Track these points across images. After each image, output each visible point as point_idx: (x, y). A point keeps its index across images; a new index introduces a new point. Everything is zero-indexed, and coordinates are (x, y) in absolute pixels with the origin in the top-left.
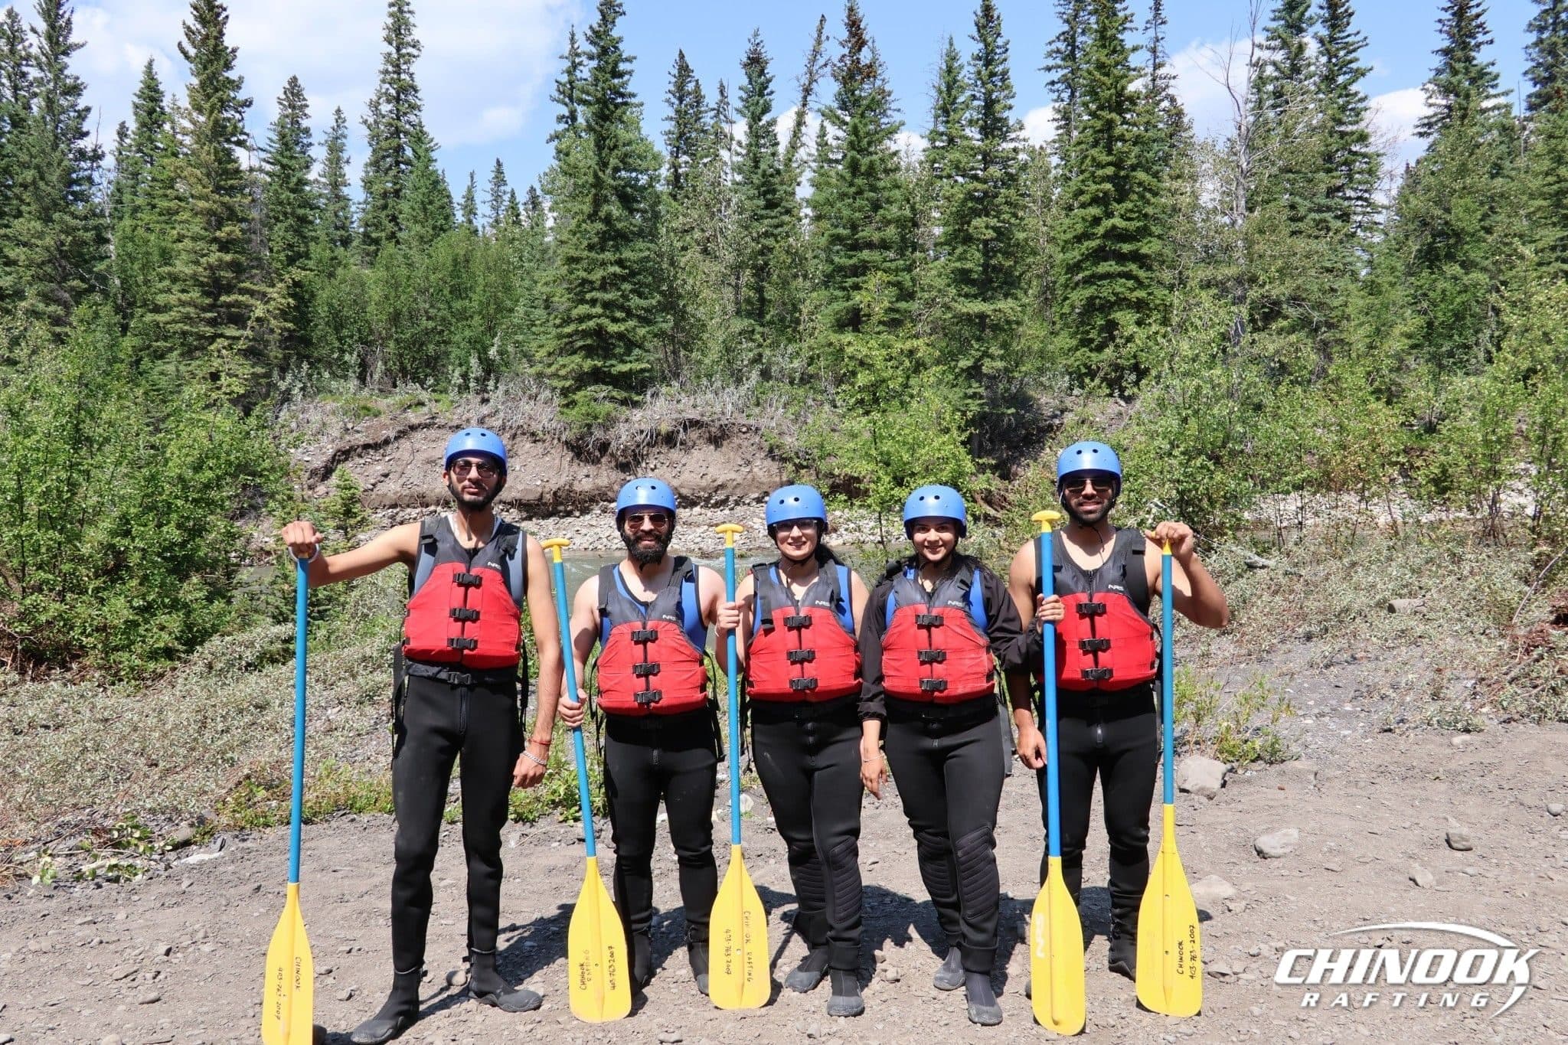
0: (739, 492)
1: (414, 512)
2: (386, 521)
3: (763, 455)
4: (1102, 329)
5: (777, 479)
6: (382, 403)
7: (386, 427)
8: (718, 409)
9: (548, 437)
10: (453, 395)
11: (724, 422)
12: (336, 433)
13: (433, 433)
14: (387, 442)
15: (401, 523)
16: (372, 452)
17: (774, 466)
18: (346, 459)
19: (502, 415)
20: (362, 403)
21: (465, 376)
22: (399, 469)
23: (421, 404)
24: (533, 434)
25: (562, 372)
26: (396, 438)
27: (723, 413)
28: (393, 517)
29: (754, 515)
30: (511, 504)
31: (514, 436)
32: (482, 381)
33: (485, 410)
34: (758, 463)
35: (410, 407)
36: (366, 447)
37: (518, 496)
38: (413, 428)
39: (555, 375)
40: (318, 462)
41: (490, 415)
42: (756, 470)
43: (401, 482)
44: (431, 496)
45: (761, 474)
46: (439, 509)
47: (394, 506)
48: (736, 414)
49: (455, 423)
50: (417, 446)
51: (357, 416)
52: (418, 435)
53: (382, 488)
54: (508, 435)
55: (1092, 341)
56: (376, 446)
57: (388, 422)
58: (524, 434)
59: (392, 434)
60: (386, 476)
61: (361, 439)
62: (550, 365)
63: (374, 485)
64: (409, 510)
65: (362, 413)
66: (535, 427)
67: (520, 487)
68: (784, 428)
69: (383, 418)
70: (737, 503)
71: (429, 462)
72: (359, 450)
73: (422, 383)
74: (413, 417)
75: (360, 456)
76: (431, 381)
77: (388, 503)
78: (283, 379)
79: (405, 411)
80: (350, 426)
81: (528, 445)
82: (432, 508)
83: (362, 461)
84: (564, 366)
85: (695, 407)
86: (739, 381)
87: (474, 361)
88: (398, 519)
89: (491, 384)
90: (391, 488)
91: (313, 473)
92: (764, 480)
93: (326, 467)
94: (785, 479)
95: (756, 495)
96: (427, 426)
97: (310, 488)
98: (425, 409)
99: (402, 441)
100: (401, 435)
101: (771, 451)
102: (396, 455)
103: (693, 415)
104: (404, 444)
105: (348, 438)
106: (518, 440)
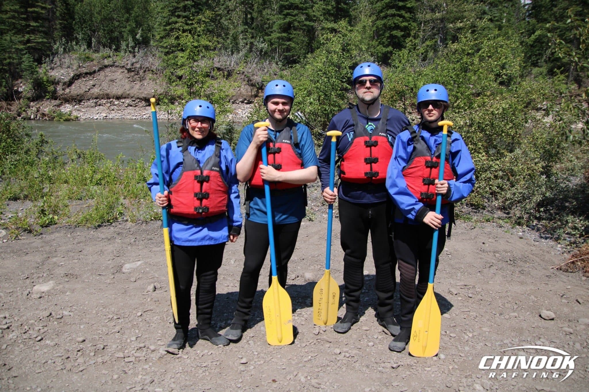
0: (234, 98)
1: (104, 101)
2: (93, 104)
3: (245, 83)
4: (388, 38)
5: (250, 94)
6: (95, 56)
7: (95, 66)
8: (228, 63)
9: (159, 72)
10: (122, 53)
11: (230, 69)
12: (75, 68)
13: (113, 69)
14: (95, 72)
15: (100, 105)
16: (89, 76)
17: (249, 88)
18: (79, 78)
19: (140, 63)
20: (87, 55)
21: (127, 46)
22: (99, 83)
23: (110, 57)
24: (152, 71)
25: (165, 45)
26: (99, 71)
27: (230, 65)
28: (96, 103)
29: (240, 108)
30: (141, 99)
31: (145, 71)
32: (133, 48)
33: (134, 60)
34: (243, 86)
35: (106, 58)
36: (86, 74)
37: (145, 96)
38: (106, 67)
39: (162, 47)
40: (67, 79)
41: (136, 62)
42: (242, 89)
43: (99, 88)
44: (111, 95)
45: (244, 91)
46: (114, 100)
47: (96, 98)
48: (235, 66)
49: (122, 65)
50: (107, 74)
51: (84, 61)
52: (108, 70)
53: (92, 91)
54: (142, 71)
55: (384, 43)
56: (90, 74)
57: (96, 64)
58: (149, 70)
59: (97, 69)
60: (94, 86)
61: (84, 70)
62: (161, 42)
63: (89, 89)
64: (102, 100)
65: (87, 59)
66: (154, 68)
67: (146, 92)
68: (255, 72)
69: (95, 62)
70: (233, 103)
71: (112, 81)
72: (84, 75)
73: (110, 48)
74: (106, 62)
75: (84, 77)
76: (114, 47)
77: (94, 97)
78: (56, 44)
79: (104, 60)
80: (81, 65)
81: (150, 75)
82: (111, 100)
83: (85, 79)
84: (166, 43)
85: (219, 62)
86: (238, 52)
87: (130, 39)
88: (98, 104)
89: (137, 49)
90: (96, 91)
91: (65, 84)
92: (245, 93)
93: (69, 81)
94: (253, 94)
95: (241, 100)
96: (112, 66)
97: (63, 89)
98: (111, 59)
99: (101, 72)
100: (101, 69)
101: (248, 81)
102: (98, 77)
103: (217, 65)
104: (102, 73)
105: (79, 70)
106: (146, 73)
